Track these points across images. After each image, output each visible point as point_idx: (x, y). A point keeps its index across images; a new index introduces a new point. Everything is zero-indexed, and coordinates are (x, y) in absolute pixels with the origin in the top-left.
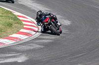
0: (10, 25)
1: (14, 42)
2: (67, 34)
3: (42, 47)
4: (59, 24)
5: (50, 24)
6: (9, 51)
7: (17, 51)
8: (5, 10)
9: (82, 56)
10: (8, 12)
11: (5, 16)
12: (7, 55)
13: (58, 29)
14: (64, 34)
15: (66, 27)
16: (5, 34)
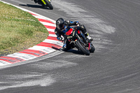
0: (29, 33)
1: (35, 57)
2: (110, 46)
3: (76, 64)
4: (90, 38)
5: (75, 38)
6: (28, 70)
7: (40, 71)
8: (22, 11)
9: (132, 77)
10: (26, 14)
11: (22, 21)
12: (26, 76)
14: (106, 45)
15: (108, 36)
16: (22, 46)
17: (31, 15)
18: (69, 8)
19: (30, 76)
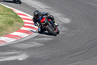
0: (11, 23)
1: (15, 40)
2: (66, 32)
3: (43, 45)
4: (56, 24)
5: (47, 24)
7: (18, 50)
8: (6, 8)
9: (81, 54)
10: (9, 10)
11: (6, 14)
12: (8, 53)
13: (55, 29)
14: (64, 32)
15: (65, 25)
16: (6, 32)
17: (12, 10)
18: (39, 5)
19: (11, 53)
